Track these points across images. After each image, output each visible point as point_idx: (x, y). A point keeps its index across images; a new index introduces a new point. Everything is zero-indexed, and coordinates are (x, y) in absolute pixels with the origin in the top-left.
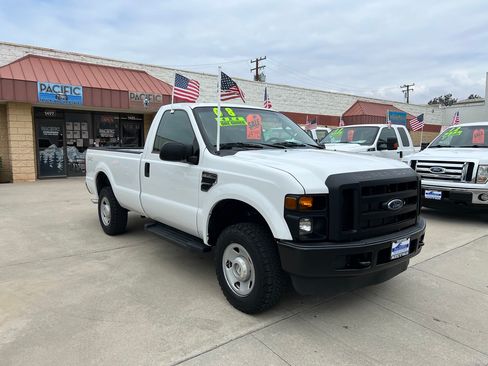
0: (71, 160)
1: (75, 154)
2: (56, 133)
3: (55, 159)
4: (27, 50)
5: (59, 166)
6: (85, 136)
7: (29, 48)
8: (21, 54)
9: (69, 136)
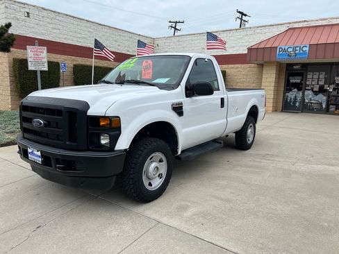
0: (307, 101)
1: (310, 97)
2: (298, 81)
3: (295, 99)
4: (288, 25)
5: (297, 104)
6: (321, 83)
7: (290, 23)
8: (284, 29)
9: (308, 83)
